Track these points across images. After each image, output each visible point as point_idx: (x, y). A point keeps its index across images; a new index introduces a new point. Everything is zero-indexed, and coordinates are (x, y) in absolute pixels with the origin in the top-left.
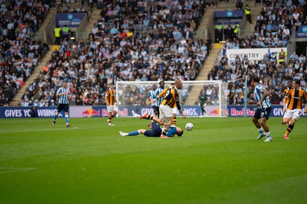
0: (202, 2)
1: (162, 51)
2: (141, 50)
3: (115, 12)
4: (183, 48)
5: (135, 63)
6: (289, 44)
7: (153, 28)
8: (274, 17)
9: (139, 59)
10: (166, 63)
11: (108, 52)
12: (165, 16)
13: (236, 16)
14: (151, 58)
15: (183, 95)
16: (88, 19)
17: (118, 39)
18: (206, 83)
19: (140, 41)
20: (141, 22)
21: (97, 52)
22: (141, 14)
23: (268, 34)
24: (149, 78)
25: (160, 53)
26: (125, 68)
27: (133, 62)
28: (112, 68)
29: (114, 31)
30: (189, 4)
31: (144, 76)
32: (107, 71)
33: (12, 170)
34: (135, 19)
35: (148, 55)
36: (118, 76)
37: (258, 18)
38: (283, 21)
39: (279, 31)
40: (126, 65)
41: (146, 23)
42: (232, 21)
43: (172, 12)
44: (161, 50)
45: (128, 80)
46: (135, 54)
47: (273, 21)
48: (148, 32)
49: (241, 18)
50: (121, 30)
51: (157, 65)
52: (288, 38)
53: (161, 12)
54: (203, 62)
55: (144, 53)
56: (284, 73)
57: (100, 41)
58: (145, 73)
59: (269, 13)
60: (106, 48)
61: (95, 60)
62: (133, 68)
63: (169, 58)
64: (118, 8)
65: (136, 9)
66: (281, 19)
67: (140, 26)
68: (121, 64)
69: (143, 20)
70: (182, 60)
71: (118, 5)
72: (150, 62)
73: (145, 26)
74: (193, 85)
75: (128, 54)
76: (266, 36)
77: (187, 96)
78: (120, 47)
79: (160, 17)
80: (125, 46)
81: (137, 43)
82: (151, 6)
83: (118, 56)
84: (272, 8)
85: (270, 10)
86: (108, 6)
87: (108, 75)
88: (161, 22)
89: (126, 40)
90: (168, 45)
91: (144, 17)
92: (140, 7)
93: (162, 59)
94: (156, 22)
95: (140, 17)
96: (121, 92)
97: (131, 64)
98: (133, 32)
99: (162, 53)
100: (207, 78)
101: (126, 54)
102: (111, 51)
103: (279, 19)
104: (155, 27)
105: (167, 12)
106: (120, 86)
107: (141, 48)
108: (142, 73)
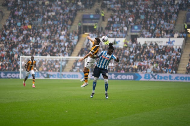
1: (50, 38)
2: (37, 37)
3: (20, 13)
4: (63, 37)
5: (32, 45)
6: (127, 36)
7: (44, 23)
8: (118, 19)
9: (35, 43)
10: (52, 45)
11: (15, 37)
12: (52, 16)
13: (96, 18)
14: (43, 42)
15: (63, 65)
16: (2, 16)
17: (22, 30)
18: (76, 58)
19: (36, 31)
20: (37, 19)
21: (8, 37)
22: (37, 15)
23: (115, 29)
24: (42, 54)
26: (26, 48)
27: (31, 44)
28: (18, 48)
29: (19, 24)
30: (67, 10)
31: (39, 53)
32: (14, 49)
34: (33, 18)
35: (41, 40)
36: (22, 53)
37: (109, 20)
38: (124, 22)
39: (121, 28)
40: (26, 46)
42: (93, 21)
43: (57, 13)
45: (28, 55)
46: (33, 39)
47: (118, 22)
48: (41, 26)
49: (98, 19)
50: (25, 24)
51: (47, 47)
52: (126, 32)
53: (50, 14)
54: (75, 45)
55: (38, 39)
56: (124, 53)
57: (10, 30)
58: (39, 51)
59: (115, 17)
60: (14, 35)
61: (6, 43)
62: (32, 49)
63: (54, 42)
64: (22, 10)
65: (33, 11)
66: (122, 21)
67: (36, 22)
68: (23, 45)
69: (38, 19)
70: (62, 44)
71: (22, 8)
72: (42, 44)
73: (40, 22)
74: (69, 59)
75: (28, 39)
76: (113, 31)
77: (65, 66)
78: (23, 34)
79: (49, 17)
80: (26, 34)
81: (34, 32)
82: (43, 10)
83: (21, 40)
84: (117, 14)
85: (116, 15)
86: (16, 8)
87: (15, 52)
88: (49, 20)
89: (26, 30)
90: (54, 34)
91: (38, 17)
92: (36, 10)
93: (50, 43)
94: (46, 20)
95: (36, 16)
96: (23, 63)
98: (32, 26)
99: (50, 39)
100: (77, 55)
101: (27, 39)
102: (18, 37)
103: (121, 21)
104: (46, 23)
105: (54, 14)
106: (22, 59)
107: (37, 36)
108: (37, 51)
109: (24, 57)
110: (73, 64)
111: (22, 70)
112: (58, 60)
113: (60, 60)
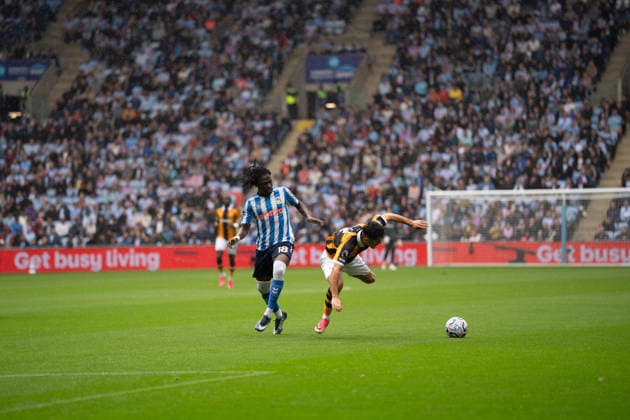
0: (612, 23)
1: (524, 128)
2: (478, 127)
3: (424, 51)
4: (569, 121)
5: (465, 153)
7: (503, 79)
9: (474, 146)
10: (532, 151)
11: (409, 131)
12: (529, 54)
14: (499, 142)
15: (569, 219)
16: (370, 66)
17: (431, 105)
18: (618, 193)
19: (477, 108)
20: (478, 67)
21: (387, 131)
22: (477, 52)
24: (497, 184)
25: (518, 132)
26: (445, 165)
27: (461, 151)
28: (417, 165)
29: (421, 87)
30: (582, 28)
31: (487, 179)
32: (408, 171)
33: (224, 375)
35: (492, 137)
36: (432, 181)
41: (489, 69)
43: (546, 44)
44: (520, 125)
45: (453, 188)
46: (465, 135)
50: (437, 86)
51: (513, 158)
53: (522, 47)
54: (613, 149)
55: (484, 132)
57: (393, 110)
58: (487, 174)
60: (406, 124)
61: (383, 149)
62: (463, 164)
63: (538, 142)
64: (430, 40)
65: (468, 41)
67: (475, 77)
68: (435, 157)
69: (482, 65)
70: (565, 145)
71: (430, 35)
72: (498, 151)
73: (488, 76)
74: (592, 197)
75: (451, 134)
79: (520, 57)
80: (444, 118)
81: (469, 111)
82: (501, 35)
83: (430, 140)
86: (412, 37)
87: (410, 178)
88: (521, 66)
89: (446, 105)
90: (537, 115)
91: (483, 58)
92: (475, 39)
93: (523, 143)
94: (509, 68)
95: (476, 58)
96: (437, 213)
97: (458, 156)
98: (463, 90)
99: (523, 132)
100: (620, 182)
101: (447, 134)
102: (416, 129)
104: (508, 77)
105: (535, 45)
106: (434, 201)
107: (478, 122)
108: (481, 174)
109: (440, 193)
110: (605, 212)
111: (435, 236)
112: (552, 200)
113: (559, 202)
